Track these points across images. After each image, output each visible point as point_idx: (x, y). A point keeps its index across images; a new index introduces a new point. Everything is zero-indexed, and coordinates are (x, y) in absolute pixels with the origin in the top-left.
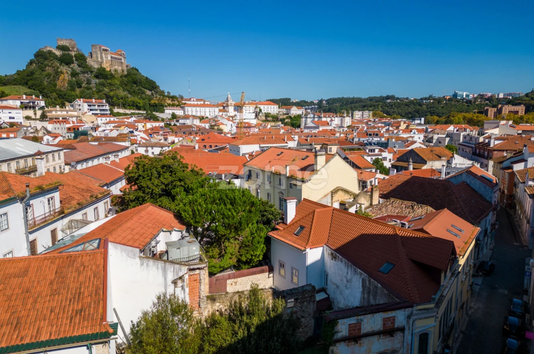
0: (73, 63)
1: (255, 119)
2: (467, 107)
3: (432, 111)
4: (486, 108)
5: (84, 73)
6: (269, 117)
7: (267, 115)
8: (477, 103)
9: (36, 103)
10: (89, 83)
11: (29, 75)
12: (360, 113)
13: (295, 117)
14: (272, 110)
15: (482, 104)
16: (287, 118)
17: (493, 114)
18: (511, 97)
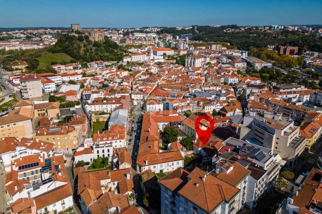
0: (84, 40)
1: (163, 59)
2: (274, 40)
3: (254, 43)
5: (89, 45)
6: (170, 57)
7: (169, 56)
8: (279, 38)
9: (78, 66)
10: (91, 49)
11: (67, 47)
13: (182, 56)
14: (171, 53)
15: (281, 39)
16: (178, 57)
17: (283, 50)
18: (301, 30)
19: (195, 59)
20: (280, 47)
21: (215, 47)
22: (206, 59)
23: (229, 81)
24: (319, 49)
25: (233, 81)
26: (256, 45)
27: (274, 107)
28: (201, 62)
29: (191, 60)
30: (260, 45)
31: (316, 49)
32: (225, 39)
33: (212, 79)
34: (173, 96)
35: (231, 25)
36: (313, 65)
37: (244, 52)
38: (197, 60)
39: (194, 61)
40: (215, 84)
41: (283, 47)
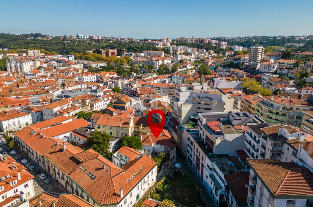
2: (89, 46)
3: (72, 49)
4: (101, 50)
8: (93, 44)
12: (32, 51)
15: (95, 45)
17: (104, 53)
18: (105, 39)
19: (22, 63)
20: (102, 51)
21: (32, 53)
22: (35, 62)
23: (85, 79)
24: (134, 50)
25: (89, 79)
26: (75, 51)
27: (159, 90)
28: (29, 66)
29: (15, 64)
30: (78, 50)
31: (132, 50)
32: (36, 46)
33: (64, 80)
34: (36, 102)
35: (34, 33)
36: (140, 61)
37: (70, 57)
38: (24, 64)
39: (20, 65)
40: (79, 82)
41: (105, 51)
